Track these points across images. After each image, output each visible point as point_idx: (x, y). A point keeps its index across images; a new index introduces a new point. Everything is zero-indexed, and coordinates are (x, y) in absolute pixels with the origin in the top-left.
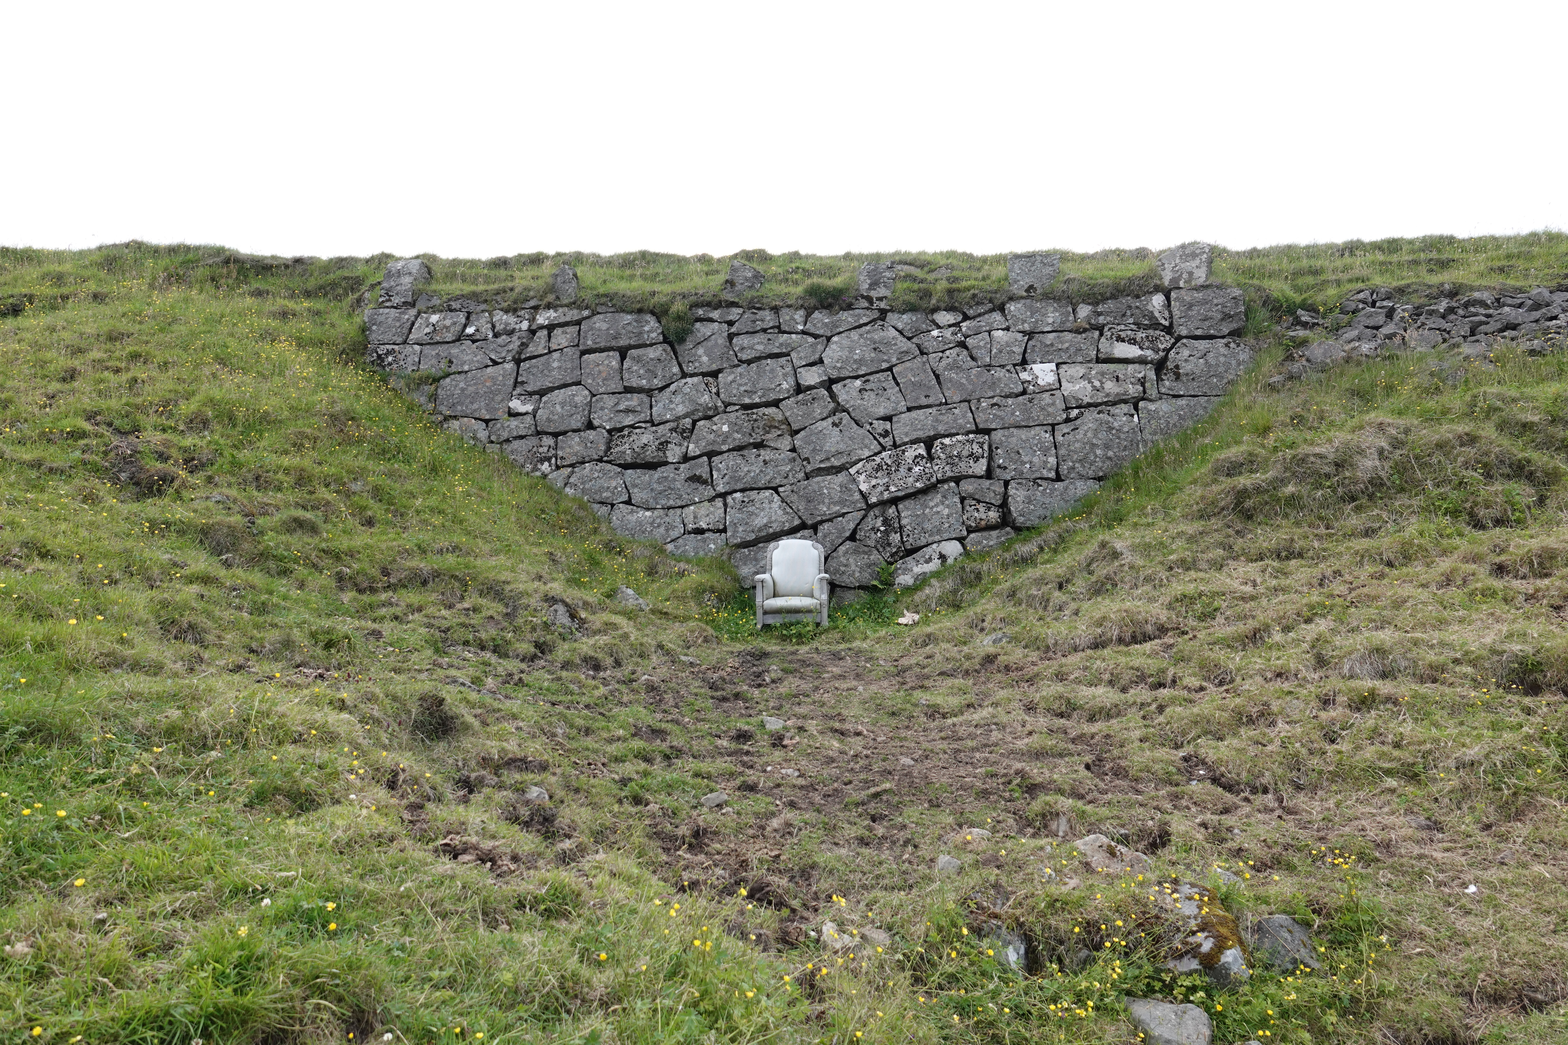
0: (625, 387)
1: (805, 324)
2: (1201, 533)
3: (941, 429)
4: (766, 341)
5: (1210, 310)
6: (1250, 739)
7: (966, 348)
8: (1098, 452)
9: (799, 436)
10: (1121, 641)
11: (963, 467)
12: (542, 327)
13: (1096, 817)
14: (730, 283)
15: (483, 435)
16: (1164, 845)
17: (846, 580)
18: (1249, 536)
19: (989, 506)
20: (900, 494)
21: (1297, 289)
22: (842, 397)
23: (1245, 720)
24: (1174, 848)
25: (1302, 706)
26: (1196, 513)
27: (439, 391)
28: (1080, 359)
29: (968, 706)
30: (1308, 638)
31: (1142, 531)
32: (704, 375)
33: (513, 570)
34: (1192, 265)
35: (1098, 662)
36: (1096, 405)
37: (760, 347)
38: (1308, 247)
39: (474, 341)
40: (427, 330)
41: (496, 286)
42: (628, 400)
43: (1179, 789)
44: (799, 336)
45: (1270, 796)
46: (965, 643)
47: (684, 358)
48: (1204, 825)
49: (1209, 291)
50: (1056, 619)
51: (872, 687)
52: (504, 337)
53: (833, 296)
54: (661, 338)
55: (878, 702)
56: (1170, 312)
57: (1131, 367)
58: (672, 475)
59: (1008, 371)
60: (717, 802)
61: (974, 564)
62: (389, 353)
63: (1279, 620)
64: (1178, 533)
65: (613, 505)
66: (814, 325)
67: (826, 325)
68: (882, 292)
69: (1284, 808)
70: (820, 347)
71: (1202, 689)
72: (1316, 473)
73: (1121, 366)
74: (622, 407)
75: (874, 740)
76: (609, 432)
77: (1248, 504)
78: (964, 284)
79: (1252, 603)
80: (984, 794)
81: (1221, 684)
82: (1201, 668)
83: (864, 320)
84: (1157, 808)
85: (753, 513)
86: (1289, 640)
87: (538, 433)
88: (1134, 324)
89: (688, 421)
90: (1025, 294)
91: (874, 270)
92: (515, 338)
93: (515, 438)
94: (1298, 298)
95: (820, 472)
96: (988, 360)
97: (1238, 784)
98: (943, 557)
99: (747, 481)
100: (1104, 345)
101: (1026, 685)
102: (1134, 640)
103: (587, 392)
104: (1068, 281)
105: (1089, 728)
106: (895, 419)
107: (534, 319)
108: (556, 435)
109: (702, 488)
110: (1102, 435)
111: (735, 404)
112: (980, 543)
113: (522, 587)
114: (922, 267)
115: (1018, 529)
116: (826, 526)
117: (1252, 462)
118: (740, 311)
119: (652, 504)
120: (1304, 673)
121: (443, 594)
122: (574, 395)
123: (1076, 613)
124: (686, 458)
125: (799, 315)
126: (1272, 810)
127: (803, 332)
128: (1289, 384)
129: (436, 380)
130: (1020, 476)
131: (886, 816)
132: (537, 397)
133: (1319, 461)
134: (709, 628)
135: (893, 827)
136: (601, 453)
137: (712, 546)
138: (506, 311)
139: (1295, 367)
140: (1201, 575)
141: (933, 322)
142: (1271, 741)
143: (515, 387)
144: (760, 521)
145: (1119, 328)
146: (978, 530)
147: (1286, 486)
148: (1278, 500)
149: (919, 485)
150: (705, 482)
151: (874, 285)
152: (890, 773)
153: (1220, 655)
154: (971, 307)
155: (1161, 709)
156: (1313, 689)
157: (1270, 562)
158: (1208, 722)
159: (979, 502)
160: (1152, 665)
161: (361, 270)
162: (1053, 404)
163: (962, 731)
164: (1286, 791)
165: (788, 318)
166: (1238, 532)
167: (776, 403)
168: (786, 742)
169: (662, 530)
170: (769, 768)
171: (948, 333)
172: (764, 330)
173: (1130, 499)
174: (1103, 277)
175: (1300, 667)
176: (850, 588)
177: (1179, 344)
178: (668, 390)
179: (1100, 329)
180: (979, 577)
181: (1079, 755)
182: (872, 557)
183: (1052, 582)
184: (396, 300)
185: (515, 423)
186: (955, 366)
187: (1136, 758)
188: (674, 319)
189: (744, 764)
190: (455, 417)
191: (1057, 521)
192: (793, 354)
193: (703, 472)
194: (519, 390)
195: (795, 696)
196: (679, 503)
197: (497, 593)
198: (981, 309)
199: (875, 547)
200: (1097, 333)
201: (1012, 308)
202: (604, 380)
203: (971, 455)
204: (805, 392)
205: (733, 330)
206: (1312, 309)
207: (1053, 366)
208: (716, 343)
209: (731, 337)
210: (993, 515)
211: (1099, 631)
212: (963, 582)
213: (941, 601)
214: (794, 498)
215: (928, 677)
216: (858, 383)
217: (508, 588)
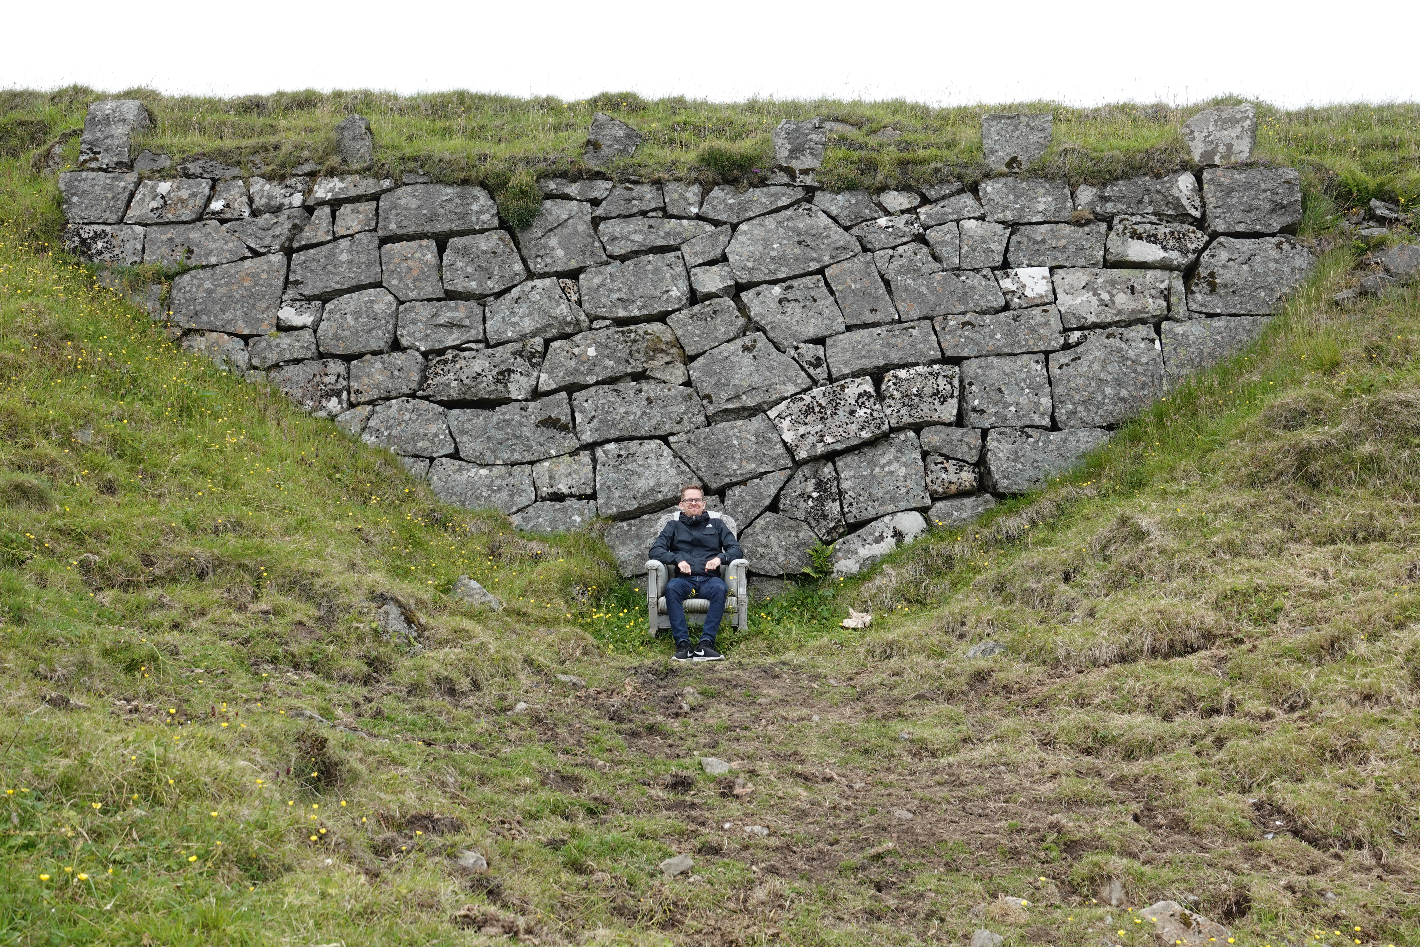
0: (446, 292)
1: (701, 205)
2: (1252, 507)
3: (894, 357)
4: (646, 229)
5: (1256, 197)
6: (1336, 780)
7: (926, 243)
8: (1108, 391)
9: (695, 364)
10: (1154, 652)
11: (926, 410)
12: (322, 203)
13: (1159, 880)
14: (594, 145)
15: (241, 358)
16: (1242, 913)
17: (766, 566)
18: (1316, 511)
19: (961, 464)
20: (839, 447)
21: (1368, 168)
22: (755, 311)
23: (1328, 755)
24: (1255, 917)
25: (1399, 737)
26: (1245, 479)
27: (174, 292)
28: (1082, 262)
29: (965, 741)
30: (1401, 650)
31: (1172, 502)
32: (559, 275)
33: (318, 554)
34: (1231, 134)
35: (1131, 681)
36: (1104, 326)
37: (638, 238)
38: (1381, 109)
39: (223, 222)
40: (154, 204)
41: (252, 142)
42: (450, 309)
43: (1255, 844)
44: (693, 223)
45: (1365, 852)
46: (941, 655)
47: (530, 250)
48: (1290, 888)
49: (1254, 172)
50: (1064, 622)
51: (830, 716)
52: (267, 216)
53: (740, 167)
54: (496, 221)
55: (844, 736)
56: (1202, 199)
57: (1150, 274)
58: (517, 418)
59: (984, 276)
60: (681, 869)
61: (941, 545)
62: (97, 236)
63: (1363, 624)
64: (1222, 506)
65: (432, 460)
66: (714, 207)
67: (731, 207)
68: (807, 161)
69: (1383, 866)
70: (723, 239)
71: (1269, 716)
72: (1403, 426)
73: (1136, 272)
74: (442, 320)
75: (849, 786)
76: (425, 355)
77: (1314, 467)
78: (922, 153)
79: (1324, 601)
80: (1014, 853)
81: (1292, 709)
82: (1266, 688)
83: (784, 201)
84: (1231, 869)
85: (634, 473)
86: (1377, 651)
87: (321, 356)
88: (1154, 214)
89: (538, 342)
90: (1006, 170)
91: (795, 131)
92: (283, 218)
93: (288, 362)
94: (1372, 183)
95: (726, 414)
96: (956, 260)
97: (1326, 837)
98: (898, 535)
99: (625, 427)
100: (1114, 242)
101: (1035, 711)
102: (1172, 652)
103: (391, 298)
104: (1064, 153)
105: (1127, 768)
106: (829, 342)
107: (310, 191)
108: (347, 359)
109: (560, 436)
110: (1113, 367)
111: (604, 318)
112: (949, 515)
113: (338, 581)
114: (859, 125)
115: (1000, 496)
116: (737, 490)
117: (1317, 410)
118: (609, 185)
119: (489, 457)
120: (1398, 695)
121: (229, 591)
122: (372, 302)
123: (1092, 614)
124: (536, 394)
125: (693, 193)
126: (1369, 869)
127: (699, 217)
128: (1362, 303)
129: (171, 277)
130: (1002, 424)
131: (894, 883)
132: (318, 303)
133: (1405, 411)
134: (587, 635)
135: (906, 897)
136: (414, 386)
137: (577, 518)
138: (269, 178)
139: (1370, 279)
140: (1255, 563)
141: (880, 206)
142: (1363, 783)
143: (285, 288)
144: (644, 483)
145: (1134, 219)
146: (946, 496)
147: (1362, 443)
148: (1353, 461)
149: (865, 435)
150: (564, 428)
151: (796, 152)
152: (884, 829)
153: (1289, 670)
154: (932, 186)
155: (1220, 742)
156: (1410, 716)
157: (1344, 546)
158: (1283, 759)
159: (947, 458)
160: (1202, 685)
161: (46, 111)
162: (1047, 324)
163: (966, 774)
164: (1386, 846)
165: (676, 196)
166: (1299, 505)
167: (662, 317)
168: (737, 791)
169: (504, 495)
170: (727, 826)
171: (900, 222)
172: (644, 214)
173: (1153, 458)
174: (1112, 148)
175: (1394, 687)
176: (771, 577)
177: (1214, 244)
178: (507, 296)
179: (1108, 220)
180: (948, 561)
181: (1122, 803)
182: (801, 535)
183: (1055, 571)
184: (105, 160)
185: (288, 341)
186: (911, 269)
187: (1196, 806)
188: (515, 196)
189: (693, 820)
190: (200, 332)
191: (1052, 485)
192: (685, 248)
193: (562, 413)
194: (291, 293)
195: (732, 729)
196: (528, 457)
197: (303, 589)
198: (946, 190)
199: (806, 520)
200: (1104, 226)
201: (989, 189)
202: (415, 280)
203: (937, 393)
204: (703, 301)
205: (599, 211)
206: (1389, 198)
207: (1045, 271)
208: (575, 230)
209: (596, 222)
210: (967, 477)
211: (1125, 638)
212: (928, 570)
213: (900, 595)
214: (692, 451)
215: (902, 702)
216: (777, 290)
217: (318, 582)
